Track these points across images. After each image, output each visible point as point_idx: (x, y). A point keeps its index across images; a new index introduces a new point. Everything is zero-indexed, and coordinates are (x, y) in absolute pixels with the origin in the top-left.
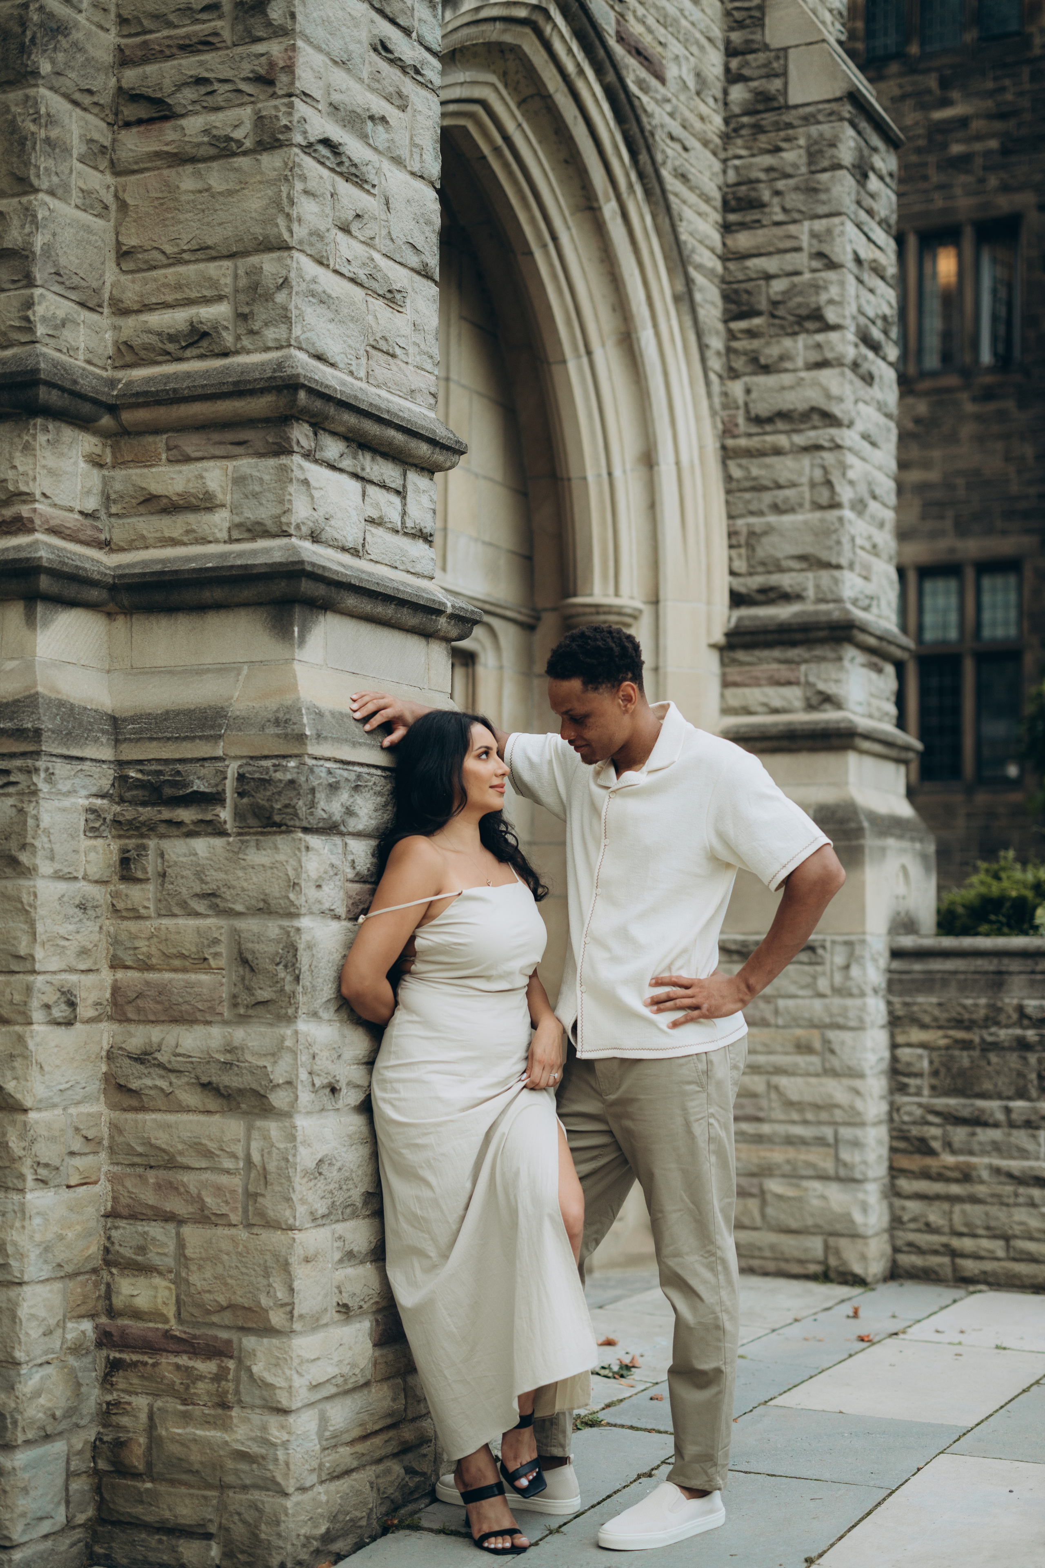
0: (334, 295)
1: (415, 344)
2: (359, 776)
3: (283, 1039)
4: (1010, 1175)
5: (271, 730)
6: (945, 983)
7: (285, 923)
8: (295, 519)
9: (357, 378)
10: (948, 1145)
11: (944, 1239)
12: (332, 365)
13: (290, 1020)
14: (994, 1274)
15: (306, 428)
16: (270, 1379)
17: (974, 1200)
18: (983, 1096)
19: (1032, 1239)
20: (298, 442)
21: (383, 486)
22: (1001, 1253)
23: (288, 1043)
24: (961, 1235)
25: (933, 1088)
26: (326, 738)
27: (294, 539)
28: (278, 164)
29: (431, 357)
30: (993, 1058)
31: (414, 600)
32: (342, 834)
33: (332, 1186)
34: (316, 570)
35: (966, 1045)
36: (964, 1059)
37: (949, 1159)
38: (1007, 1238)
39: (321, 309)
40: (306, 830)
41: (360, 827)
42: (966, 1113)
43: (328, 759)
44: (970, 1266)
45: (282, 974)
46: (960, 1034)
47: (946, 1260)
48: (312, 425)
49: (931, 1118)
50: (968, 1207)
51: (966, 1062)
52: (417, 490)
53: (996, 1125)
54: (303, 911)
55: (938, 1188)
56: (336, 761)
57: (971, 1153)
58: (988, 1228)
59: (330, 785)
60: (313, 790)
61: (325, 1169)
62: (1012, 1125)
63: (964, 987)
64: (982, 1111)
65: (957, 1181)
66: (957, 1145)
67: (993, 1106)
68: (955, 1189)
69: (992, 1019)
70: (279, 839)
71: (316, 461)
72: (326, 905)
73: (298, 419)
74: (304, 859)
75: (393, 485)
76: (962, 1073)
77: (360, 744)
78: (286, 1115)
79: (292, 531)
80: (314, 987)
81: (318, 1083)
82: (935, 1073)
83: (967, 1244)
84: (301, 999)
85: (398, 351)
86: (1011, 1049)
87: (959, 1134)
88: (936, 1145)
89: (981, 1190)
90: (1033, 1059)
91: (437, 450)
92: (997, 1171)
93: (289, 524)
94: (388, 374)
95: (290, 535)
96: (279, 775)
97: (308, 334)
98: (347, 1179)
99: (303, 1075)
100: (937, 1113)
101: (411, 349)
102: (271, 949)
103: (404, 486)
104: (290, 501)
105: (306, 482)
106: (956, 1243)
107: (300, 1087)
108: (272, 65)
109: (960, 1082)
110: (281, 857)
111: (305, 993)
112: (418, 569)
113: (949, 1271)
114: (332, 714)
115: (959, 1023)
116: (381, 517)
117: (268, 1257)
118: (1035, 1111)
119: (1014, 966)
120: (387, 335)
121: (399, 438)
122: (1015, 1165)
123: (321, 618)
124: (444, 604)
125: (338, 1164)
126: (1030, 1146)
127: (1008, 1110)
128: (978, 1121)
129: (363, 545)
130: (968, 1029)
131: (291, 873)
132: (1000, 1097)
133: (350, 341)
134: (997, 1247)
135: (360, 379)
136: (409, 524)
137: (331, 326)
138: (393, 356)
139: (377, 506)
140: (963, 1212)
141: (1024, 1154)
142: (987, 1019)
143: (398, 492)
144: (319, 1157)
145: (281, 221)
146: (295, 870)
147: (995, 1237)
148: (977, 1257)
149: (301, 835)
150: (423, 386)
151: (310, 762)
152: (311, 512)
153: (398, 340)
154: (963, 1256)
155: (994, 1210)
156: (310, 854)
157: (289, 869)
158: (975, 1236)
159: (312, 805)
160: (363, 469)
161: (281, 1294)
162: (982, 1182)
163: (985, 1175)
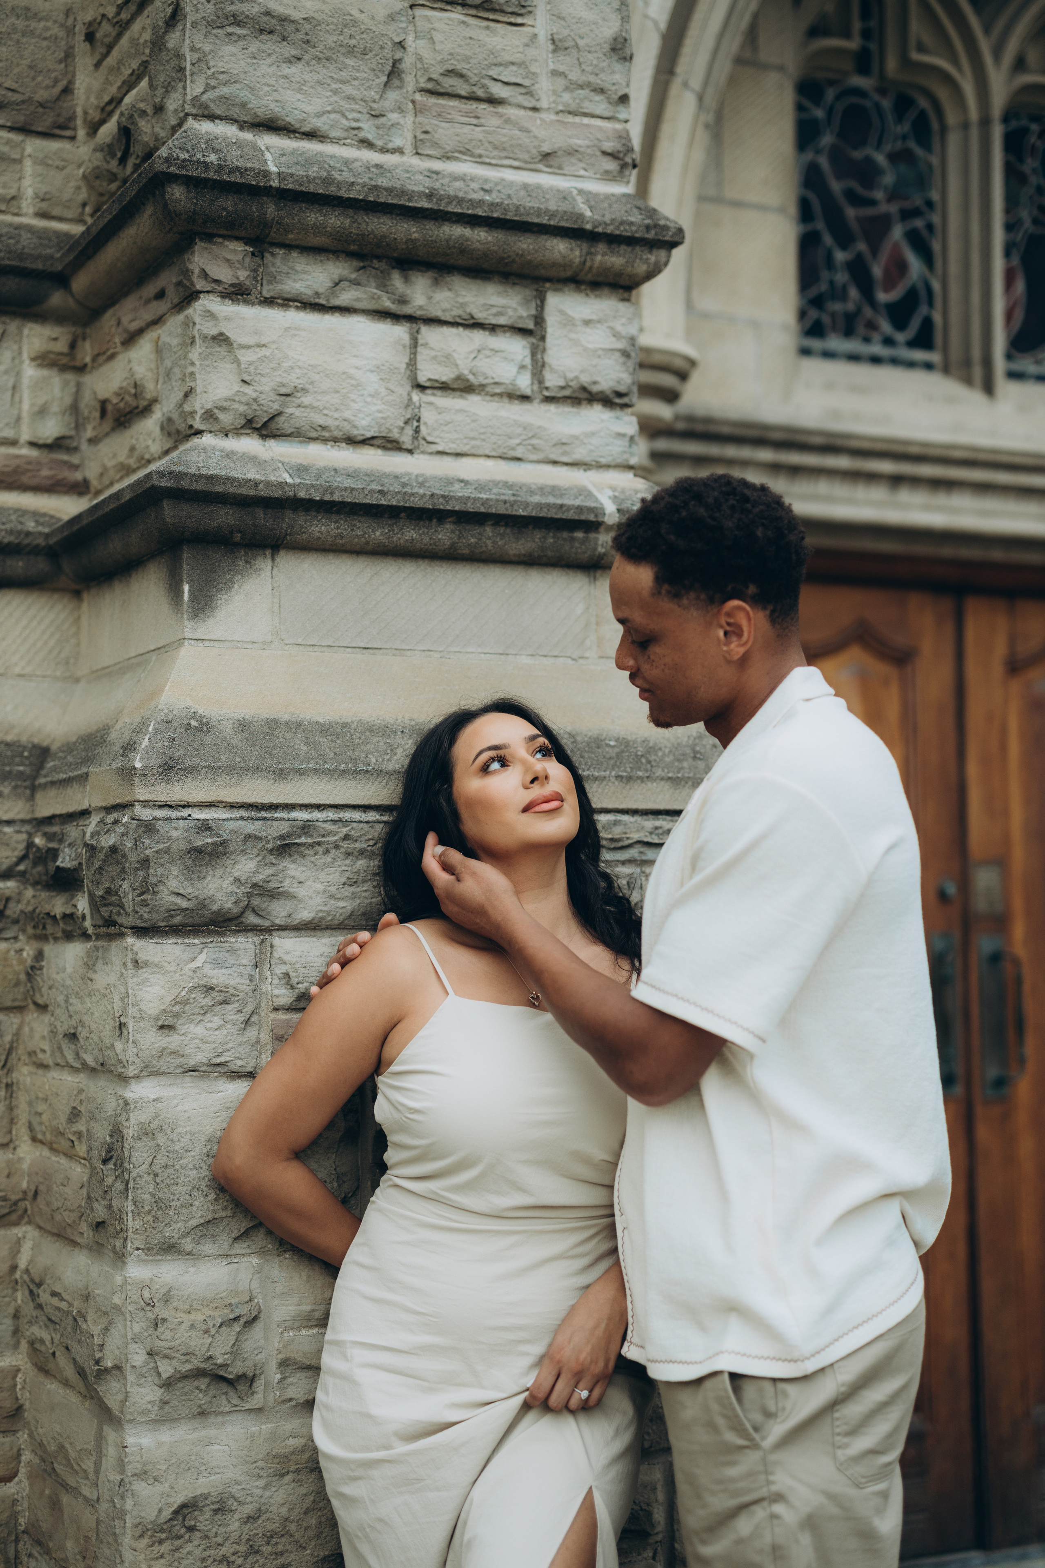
0: (296, 15)
1: (555, 73)
2: (306, 828)
8: (200, 403)
9: (384, 150)
12: (311, 135)
13: (120, 1257)
15: (236, 249)
20: (204, 275)
21: (474, 325)
26: (191, 771)
27: (207, 440)
29: (602, 91)
31: (502, 510)
32: (255, 929)
33: (226, 1550)
34: (185, 484)
39: (269, 44)
40: (144, 931)
41: (305, 915)
43: (211, 805)
45: (110, 1180)
48: (248, 241)
52: (569, 322)
54: (131, 1071)
56: (233, 806)
59: (199, 851)
60: (145, 863)
61: (203, 1519)
71: (269, 302)
72: (200, 1058)
73: (209, 237)
74: (131, 982)
75: (502, 321)
77: (301, 773)
79: (198, 424)
80: (160, 1204)
81: (166, 1369)
84: (132, 1223)
85: (498, 91)
91: (601, 247)
93: (193, 413)
94: (478, 133)
95: (199, 432)
97: (225, 90)
98: (270, 1537)
99: (138, 1358)
101: (545, 87)
103: (539, 320)
104: (192, 374)
105: (221, 339)
107: (131, 1377)
111: (136, 1214)
112: (579, 453)
114: (243, 726)
116: (458, 378)
120: (460, 67)
121: (480, 237)
123: (264, 565)
124: (598, 511)
125: (248, 1509)
129: (417, 430)
131: (117, 1005)
133: (348, 90)
135: (400, 151)
136: (552, 380)
137: (293, 70)
138: (493, 101)
139: (448, 359)
143: (524, 332)
144: (179, 1500)
146: (122, 1000)
149: (130, 940)
150: (578, 142)
151: (146, 814)
152: (237, 387)
153: (493, 72)
156: (144, 973)
157: (116, 998)
159: (146, 888)
160: (403, 301)
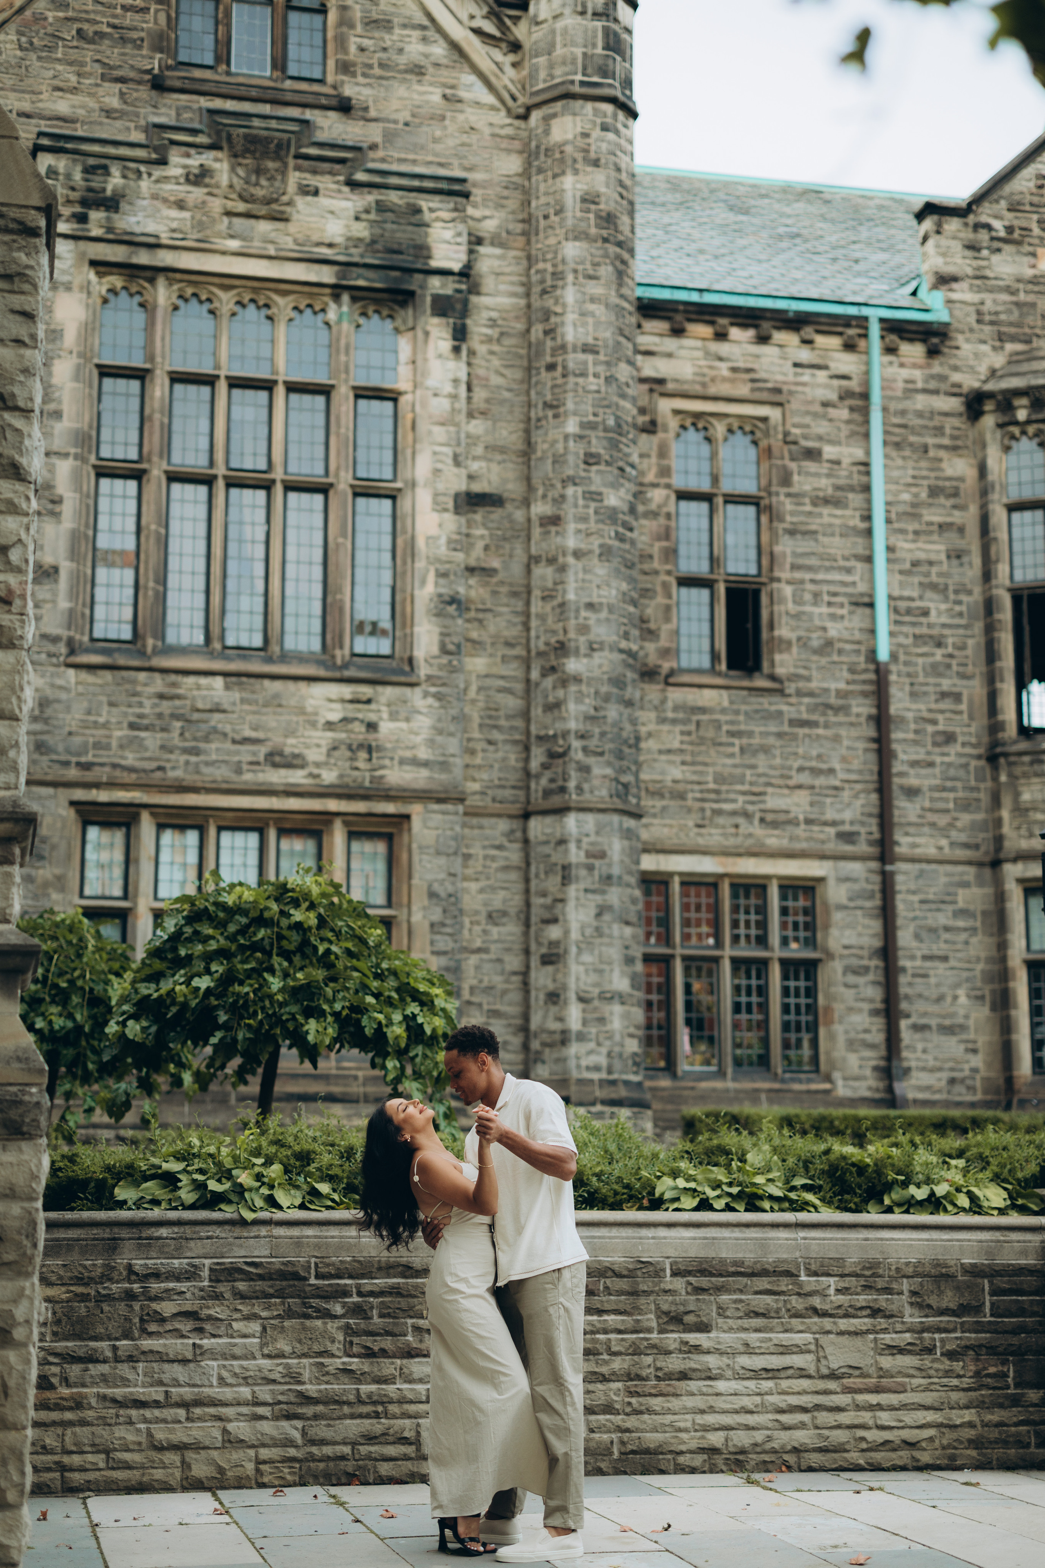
3: (23, 1289)
4: (114, 1401)
5: (16, 1065)
6: (70, 1248)
7: (26, 1205)
10: (66, 1381)
11: (56, 1458)
14: (97, 1482)
16: (6, 1542)
17: (83, 1423)
18: (96, 1338)
19: (128, 1450)
22: (102, 1465)
23: (28, 1292)
24: (72, 1452)
25: (55, 1334)
28: (12, 660)
30: (106, 1307)
35: (84, 1298)
36: (82, 1309)
37: (65, 1391)
38: (107, 1452)
42: (81, 1353)
44: (77, 1478)
46: (80, 1290)
47: (57, 1475)
49: (52, 1359)
50: (77, 1429)
51: (83, 1311)
53: (105, 1361)
55: (55, 1416)
57: (84, 1385)
58: (93, 1445)
62: (117, 1360)
63: (84, 1251)
64: (95, 1350)
65: (70, 1409)
66: (72, 1380)
67: (104, 1345)
68: (69, 1416)
69: (107, 1276)
70: (24, 1145)
76: (80, 1320)
78: (25, 1345)
82: (58, 1322)
83: (76, 1459)
86: (121, 1299)
87: (74, 1370)
88: (55, 1381)
89: (90, 1414)
90: (137, 1306)
92: (104, 1398)
96: (27, 1098)
100: (56, 1355)
102: (17, 1224)
106: (66, 1459)
108: (10, 591)
109: (78, 1328)
110: (25, 1157)
113: (58, 1483)
115: (80, 1280)
117: (6, 1452)
118: (137, 1347)
119: (124, 1233)
122: (118, 1392)
126: (131, 1376)
127: (115, 1348)
128: (92, 1359)
130: (86, 1285)
132: (110, 1339)
134: (99, 1460)
140: (74, 1434)
141: (126, 1382)
142: (103, 1276)
145: (14, 700)
147: (98, 1452)
148: (83, 1470)
154: (72, 1470)
155: (99, 1430)
158: (82, 1452)
161: (16, 1478)
162: (91, 1408)
163: (93, 1402)
